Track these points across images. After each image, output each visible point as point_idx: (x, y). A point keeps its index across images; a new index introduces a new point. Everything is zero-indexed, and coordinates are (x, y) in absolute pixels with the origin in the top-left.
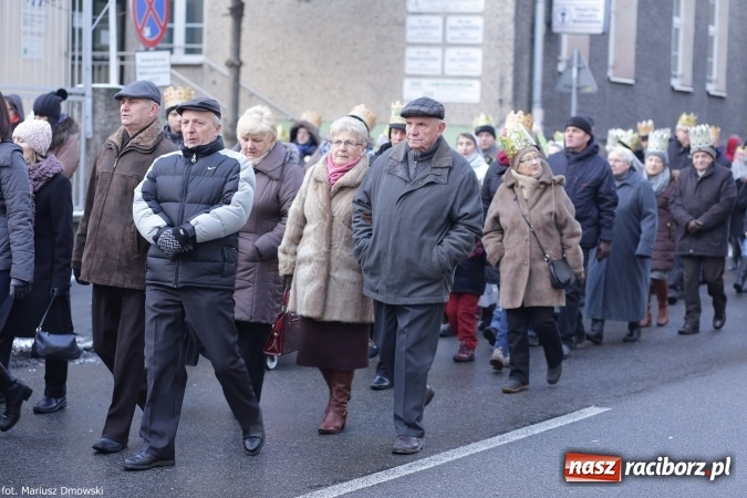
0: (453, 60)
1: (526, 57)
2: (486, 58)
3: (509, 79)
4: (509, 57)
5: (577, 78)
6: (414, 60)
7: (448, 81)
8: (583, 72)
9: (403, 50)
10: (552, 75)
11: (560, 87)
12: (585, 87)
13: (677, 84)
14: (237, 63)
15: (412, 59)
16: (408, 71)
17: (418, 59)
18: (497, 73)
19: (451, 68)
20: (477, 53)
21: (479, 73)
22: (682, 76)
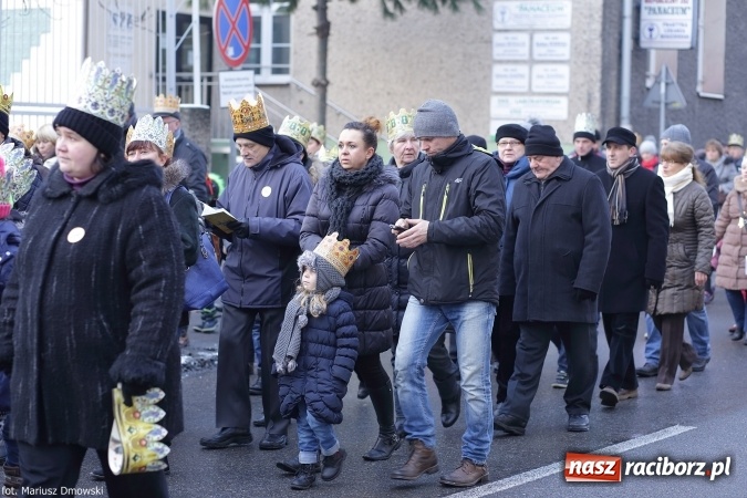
0: (540, 77)
1: (614, 73)
2: (573, 74)
3: (597, 95)
4: (597, 73)
5: (666, 93)
6: (501, 77)
7: (535, 98)
8: (671, 87)
9: (490, 67)
10: (640, 91)
11: (648, 103)
12: (674, 102)
14: (323, 82)
15: (499, 76)
16: (495, 89)
17: (505, 76)
18: (584, 90)
19: (538, 85)
20: (565, 70)
21: (566, 90)
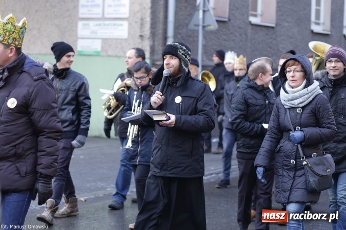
0: (110, 6)
1: (162, 2)
2: (132, 4)
3: (148, 19)
4: (148, 2)
5: (203, 18)
7: (107, 22)
8: (207, 14)
11: (191, 26)
12: (209, 25)
13: (316, 29)
15: (83, 6)
16: (81, 16)
17: (87, 6)
18: (139, 15)
19: (109, 12)
21: (127, 16)
22: (323, 24)
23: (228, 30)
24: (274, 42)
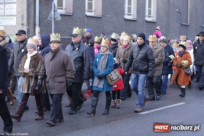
0: (7, 9)
2: (17, 7)
5: (54, 14)
7: (6, 17)
8: (56, 12)
13: (127, 17)
18: (21, 14)
19: (7, 12)
21: (15, 14)
22: (133, 15)
23: (73, 20)
24: (101, 25)
